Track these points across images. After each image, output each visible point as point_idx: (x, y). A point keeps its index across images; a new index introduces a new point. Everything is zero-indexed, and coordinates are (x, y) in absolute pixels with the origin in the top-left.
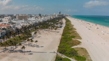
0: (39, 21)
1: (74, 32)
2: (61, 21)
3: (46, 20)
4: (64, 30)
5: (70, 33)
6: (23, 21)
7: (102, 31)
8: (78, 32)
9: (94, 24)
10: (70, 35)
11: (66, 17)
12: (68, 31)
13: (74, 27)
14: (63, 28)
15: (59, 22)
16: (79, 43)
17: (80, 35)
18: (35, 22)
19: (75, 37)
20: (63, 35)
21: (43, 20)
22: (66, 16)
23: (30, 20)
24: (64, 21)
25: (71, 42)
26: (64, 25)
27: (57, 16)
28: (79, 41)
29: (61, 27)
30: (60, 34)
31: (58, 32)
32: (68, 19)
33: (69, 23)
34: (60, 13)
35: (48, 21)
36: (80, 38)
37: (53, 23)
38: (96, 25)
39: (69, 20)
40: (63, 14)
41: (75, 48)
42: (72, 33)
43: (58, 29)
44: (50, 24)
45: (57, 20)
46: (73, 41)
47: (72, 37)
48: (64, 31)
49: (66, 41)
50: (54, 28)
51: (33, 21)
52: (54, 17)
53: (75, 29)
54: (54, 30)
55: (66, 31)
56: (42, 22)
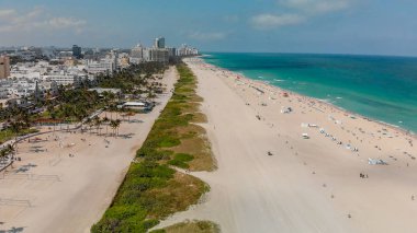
0: (54, 84)
1: (192, 134)
2: (157, 80)
3: (91, 78)
4: (156, 122)
5: (175, 142)
7: (303, 125)
8: (208, 135)
9: (279, 90)
10: (172, 152)
11: (185, 60)
12: (173, 129)
13: (203, 108)
14: (155, 114)
16: (198, 192)
17: (214, 149)
18: (34, 88)
19: (191, 158)
20: (143, 155)
21: (75, 77)
22: (185, 56)
23: (19, 76)
24: (170, 78)
25: (166, 192)
26: (163, 100)
27: (147, 54)
28: (202, 183)
29: (148, 109)
30: (133, 148)
31: (126, 136)
32: (189, 70)
33: (186, 90)
34: (161, 43)
35: (103, 80)
36: (210, 164)
37: (114, 91)
38: (286, 95)
39: (191, 75)
40: (174, 50)
41: (170, 228)
42: (184, 137)
43: (132, 118)
44: (105, 94)
45: (143, 76)
46: (178, 185)
47: (176, 164)
49: (144, 188)
50: (106, 119)
51: (26, 85)
52: (137, 61)
53: (203, 118)
54: (107, 129)
55: (162, 128)
56: (69, 86)
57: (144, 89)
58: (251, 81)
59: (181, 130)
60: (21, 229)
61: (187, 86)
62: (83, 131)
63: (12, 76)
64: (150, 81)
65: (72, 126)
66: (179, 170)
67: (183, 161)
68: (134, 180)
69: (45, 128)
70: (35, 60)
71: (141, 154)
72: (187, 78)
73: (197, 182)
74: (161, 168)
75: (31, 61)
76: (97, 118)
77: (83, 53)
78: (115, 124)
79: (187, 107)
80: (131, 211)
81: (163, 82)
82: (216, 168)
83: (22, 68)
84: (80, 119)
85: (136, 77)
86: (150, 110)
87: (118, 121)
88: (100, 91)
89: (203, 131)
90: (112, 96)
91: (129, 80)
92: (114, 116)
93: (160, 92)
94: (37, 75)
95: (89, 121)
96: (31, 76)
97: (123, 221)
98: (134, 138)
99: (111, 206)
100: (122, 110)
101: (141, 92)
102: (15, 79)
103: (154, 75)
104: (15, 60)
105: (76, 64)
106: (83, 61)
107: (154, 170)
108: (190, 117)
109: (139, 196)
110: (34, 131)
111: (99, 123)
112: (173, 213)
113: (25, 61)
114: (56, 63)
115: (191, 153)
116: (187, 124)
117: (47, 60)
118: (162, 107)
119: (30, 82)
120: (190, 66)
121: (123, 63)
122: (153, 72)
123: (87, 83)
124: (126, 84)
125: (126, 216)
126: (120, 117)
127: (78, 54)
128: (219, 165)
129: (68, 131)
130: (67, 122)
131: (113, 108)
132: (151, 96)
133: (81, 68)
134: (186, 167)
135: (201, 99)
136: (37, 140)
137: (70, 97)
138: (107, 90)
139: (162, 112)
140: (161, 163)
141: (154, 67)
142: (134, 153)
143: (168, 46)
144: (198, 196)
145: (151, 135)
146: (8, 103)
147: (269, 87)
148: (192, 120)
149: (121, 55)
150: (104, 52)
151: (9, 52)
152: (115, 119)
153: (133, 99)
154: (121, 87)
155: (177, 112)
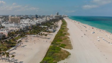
0: (31, 25)
1: (66, 39)
2: (57, 24)
3: (40, 23)
4: (56, 35)
5: (61, 41)
6: (13, 25)
7: (98, 37)
8: (70, 39)
9: (91, 27)
10: (60, 43)
12: (60, 37)
13: (69, 31)
14: (56, 33)
15: (53, 25)
16: (67, 55)
17: (72, 43)
18: (26, 26)
19: (66, 45)
20: (53, 44)
21: (36, 23)
22: (64, 17)
23: (22, 22)
24: (60, 23)
25: (59, 54)
26: (58, 29)
27: (54, 17)
28: (69, 53)
31: (49, 39)
33: (64, 26)
34: (58, 14)
35: (43, 24)
36: (71, 47)
37: (46, 27)
38: (93, 28)
39: (66, 22)
40: (61, 15)
42: (64, 39)
43: (50, 34)
44: (44, 27)
45: (53, 23)
46: (62, 53)
47: (61, 47)
48: (55, 37)
49: (53, 53)
50: (44, 34)
51: (24, 25)
52: (51, 19)
53: (69, 34)
54: (44, 36)
55: (58, 37)
56: (35, 25)
57: (53, 26)
58: (82, 24)
59: (63, 37)
60: (22, 62)
61: (64, 25)
62: (38, 37)
63: (21, 22)
64: (55, 24)
65: (35, 36)
66: (62, 48)
67: (64, 46)
68: (51, 50)
69: (29, 36)
70: (26, 18)
71: (52, 43)
72: (64, 23)
73: (67, 52)
74: (57, 48)
75: (25, 18)
76: (41, 33)
77: (38, 16)
78: (46, 35)
79: (64, 31)
80: (50, 59)
81: (58, 24)
82: (72, 49)
83: (23, 20)
84: (37, 34)
85: (51, 23)
86: (55, 32)
87: (47, 35)
88: (42, 26)
89: (69, 38)
90: (45, 28)
91: (50, 24)
92: (46, 33)
93: (57, 27)
94: (27, 22)
95: (40, 34)
96: (25, 22)
97: (48, 62)
98: (51, 39)
99: (45, 57)
100: (48, 32)
101: (52, 27)
102: (22, 23)
103: (56, 22)
104: (21, 18)
105: (36, 19)
106: (38, 19)
107: (56, 48)
108: (65, 34)
109: (52, 55)
110: (26, 37)
111: (42, 35)
112: (61, 60)
113: (24, 18)
114: (31, 19)
115: (65, 44)
116: (64, 36)
117: (29, 18)
118: (58, 31)
119: (25, 24)
120: (65, 20)
121: (48, 19)
122: (56, 21)
123: (39, 25)
124: (49, 25)
125: (49, 60)
126: (47, 34)
127: (37, 17)
128: (73, 48)
129: (34, 37)
130: (34, 34)
131: (45, 31)
132: (55, 28)
133: (38, 20)
134: (64, 48)
135: (68, 29)
136: (27, 39)
137: (35, 28)
138: (44, 26)
139: (58, 32)
140: (57, 46)
141: (56, 20)
142: (51, 43)
143: (59, 15)
144: (67, 56)
145: (55, 39)
146: (20, 29)
147: (88, 26)
148: (66, 35)
149: (48, 17)
150: (44, 16)
151: (20, 16)
152: (46, 34)
153: (50, 29)
154: (48, 25)
155: (61, 32)
